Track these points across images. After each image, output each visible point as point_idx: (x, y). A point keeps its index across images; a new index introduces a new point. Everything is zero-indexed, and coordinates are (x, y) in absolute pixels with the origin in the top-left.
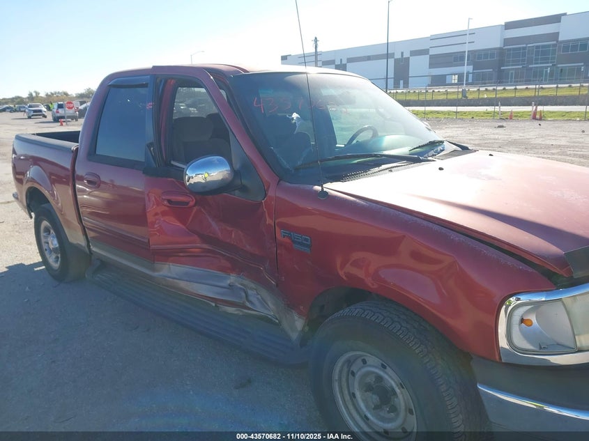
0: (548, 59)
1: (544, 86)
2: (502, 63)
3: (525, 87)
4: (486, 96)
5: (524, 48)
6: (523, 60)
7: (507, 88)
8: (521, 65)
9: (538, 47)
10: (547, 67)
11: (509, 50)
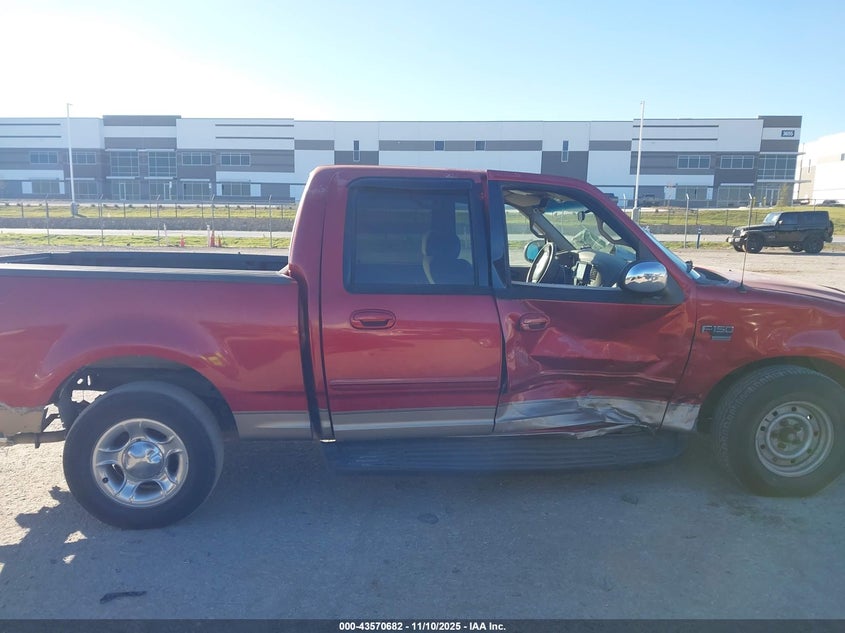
0: (167, 170)
1: (181, 205)
2: (106, 171)
3: (143, 205)
4: (109, 216)
5: (135, 154)
6: (135, 170)
7: (134, 205)
8: (133, 175)
9: (152, 154)
10: (168, 181)
11: (114, 153)
